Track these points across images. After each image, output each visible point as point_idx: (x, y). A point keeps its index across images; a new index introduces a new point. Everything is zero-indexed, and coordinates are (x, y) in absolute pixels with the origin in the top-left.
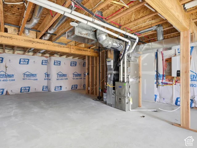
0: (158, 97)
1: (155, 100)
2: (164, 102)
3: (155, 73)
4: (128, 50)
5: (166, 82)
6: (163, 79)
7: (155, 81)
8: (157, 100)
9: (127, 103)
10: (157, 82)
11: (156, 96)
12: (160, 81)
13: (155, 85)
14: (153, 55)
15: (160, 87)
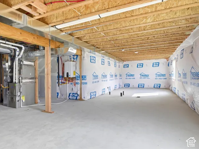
0: (59, 94)
1: (57, 96)
2: (63, 98)
3: (57, 75)
4: (18, 55)
5: (64, 82)
6: (62, 79)
7: (57, 81)
8: (59, 97)
9: (18, 101)
10: (59, 81)
11: (58, 93)
12: (60, 81)
13: (57, 84)
14: (56, 60)
15: (60, 86)
